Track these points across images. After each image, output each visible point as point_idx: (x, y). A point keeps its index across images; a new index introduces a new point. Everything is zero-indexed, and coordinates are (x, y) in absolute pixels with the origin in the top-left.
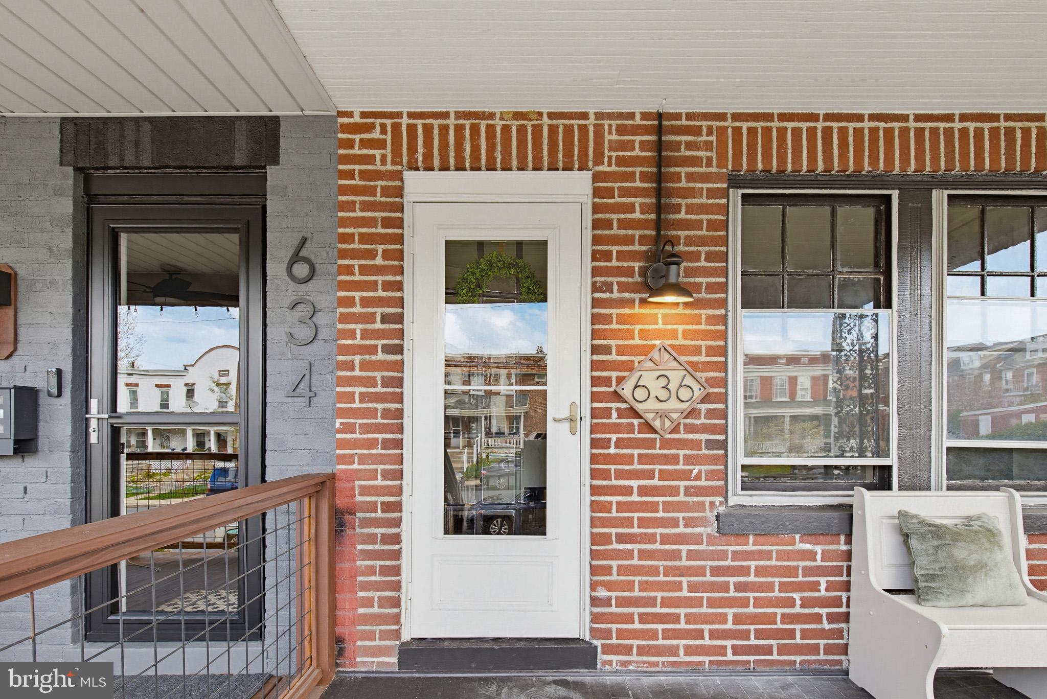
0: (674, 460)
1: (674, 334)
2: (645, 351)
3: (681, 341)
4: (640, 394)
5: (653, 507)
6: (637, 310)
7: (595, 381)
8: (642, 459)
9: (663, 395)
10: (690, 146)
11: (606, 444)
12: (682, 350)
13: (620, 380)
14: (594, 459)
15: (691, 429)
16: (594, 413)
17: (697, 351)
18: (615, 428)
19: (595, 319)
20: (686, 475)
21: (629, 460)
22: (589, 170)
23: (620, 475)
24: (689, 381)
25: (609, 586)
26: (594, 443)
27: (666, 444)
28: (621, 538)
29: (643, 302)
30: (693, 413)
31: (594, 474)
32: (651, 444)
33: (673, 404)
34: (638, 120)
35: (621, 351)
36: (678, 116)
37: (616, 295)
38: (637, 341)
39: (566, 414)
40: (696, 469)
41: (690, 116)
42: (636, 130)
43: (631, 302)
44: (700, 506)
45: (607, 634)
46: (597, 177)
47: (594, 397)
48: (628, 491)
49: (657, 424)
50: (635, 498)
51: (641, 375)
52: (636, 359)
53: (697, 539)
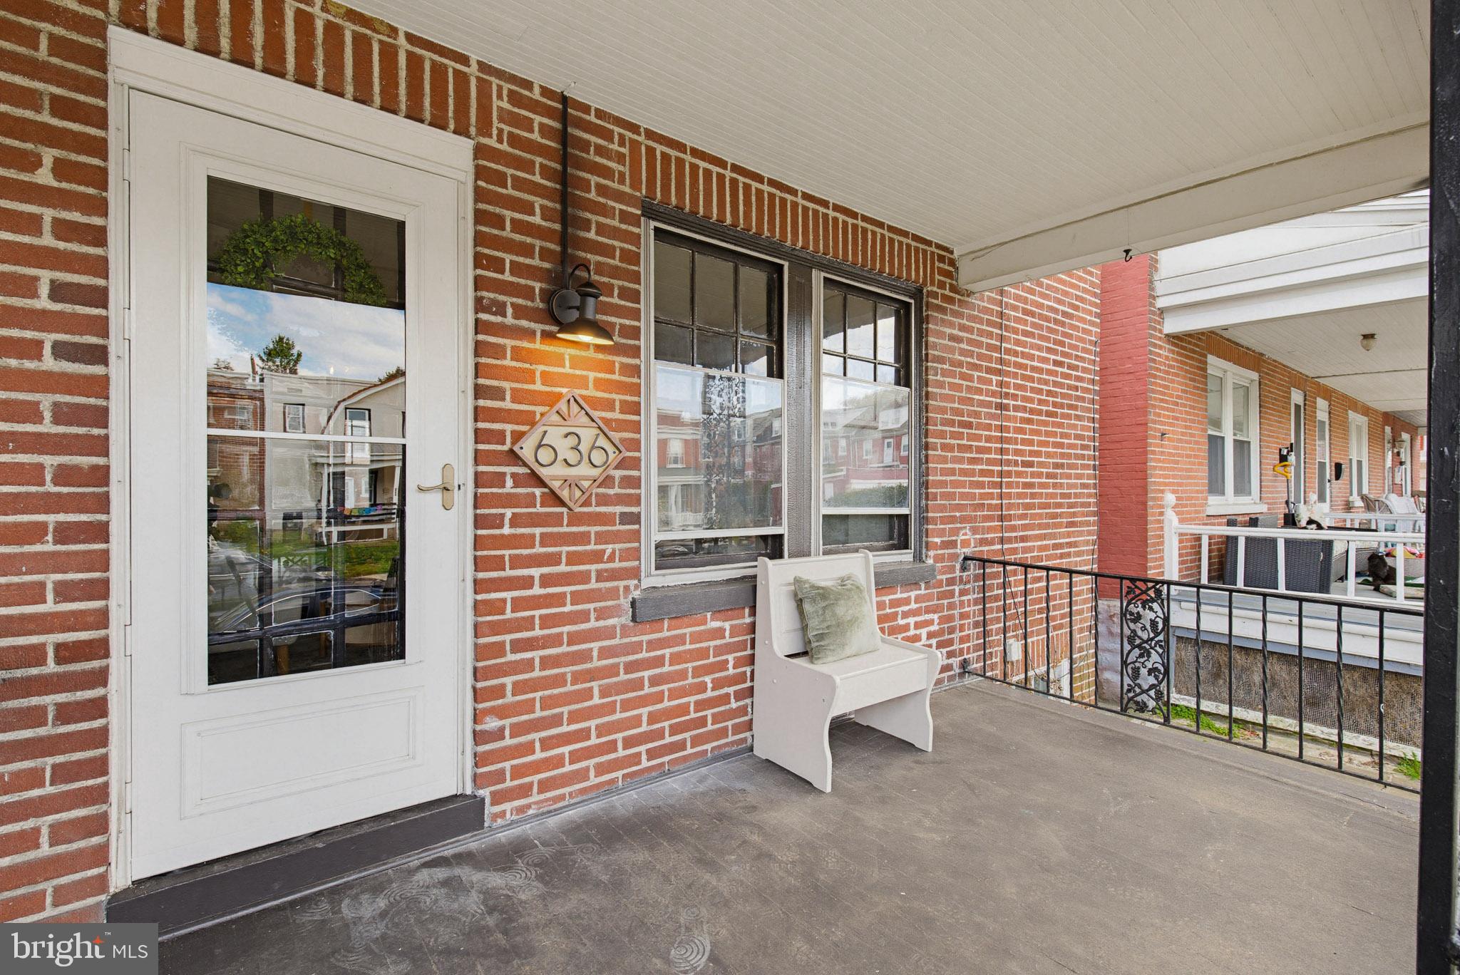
0: (583, 538)
1: (583, 382)
2: (551, 400)
3: (591, 392)
4: (544, 456)
5: (559, 600)
6: (538, 345)
7: (479, 436)
8: (546, 540)
9: (572, 457)
10: (600, 151)
11: (497, 522)
12: (596, 403)
13: (518, 436)
14: (478, 543)
15: (603, 500)
16: (479, 480)
17: (610, 406)
18: (509, 501)
19: (479, 349)
20: (597, 557)
21: (528, 541)
22: (469, 137)
23: (517, 562)
24: (602, 442)
25: (501, 713)
26: (479, 522)
27: (575, 519)
28: (518, 646)
29: (547, 336)
30: (608, 481)
31: (478, 564)
32: (556, 520)
33: (584, 470)
34: (536, 94)
35: (518, 396)
36: (586, 109)
37: (509, 320)
38: (538, 386)
39: (438, 482)
40: (609, 548)
41: (600, 114)
42: (534, 106)
43: (530, 334)
44: (613, 594)
45: (499, 776)
46: (480, 151)
47: (478, 458)
48: (527, 582)
49: (564, 494)
50: (537, 590)
51: (545, 432)
52: (539, 409)
53: (609, 633)
